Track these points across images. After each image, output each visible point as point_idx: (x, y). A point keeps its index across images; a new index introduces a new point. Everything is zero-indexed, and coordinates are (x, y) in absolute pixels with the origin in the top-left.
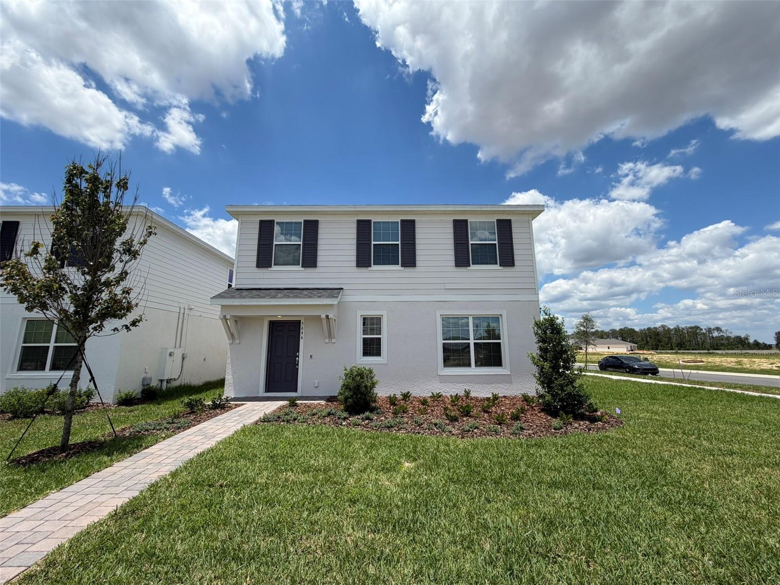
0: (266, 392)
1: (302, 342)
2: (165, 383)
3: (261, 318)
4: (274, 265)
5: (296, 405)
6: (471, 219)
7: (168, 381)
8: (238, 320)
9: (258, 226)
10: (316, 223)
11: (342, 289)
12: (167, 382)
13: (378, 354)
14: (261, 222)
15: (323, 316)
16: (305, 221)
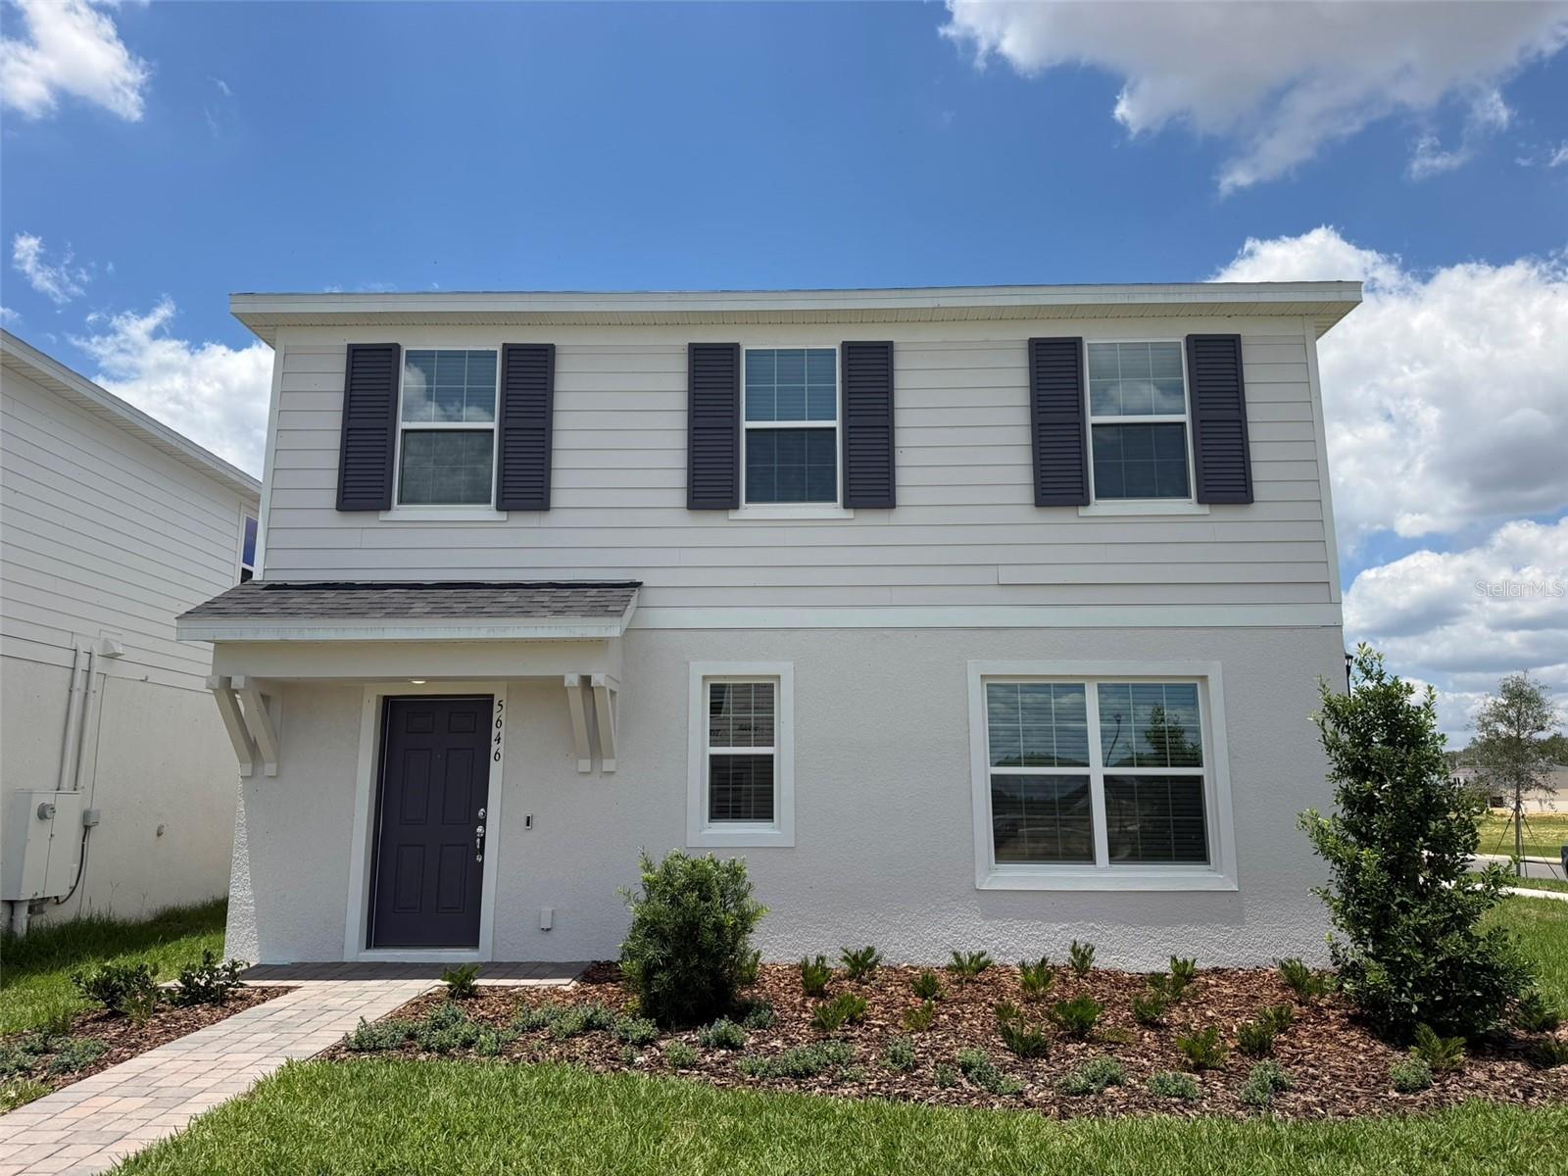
0: (368, 947)
1: (496, 769)
2: (22, 914)
3: (351, 688)
4: (400, 502)
5: (473, 993)
6: (1094, 337)
7: (36, 906)
8: (274, 694)
9: (340, 364)
10: (544, 355)
11: (638, 585)
12: (31, 910)
13: (765, 813)
14: (355, 352)
15: (572, 680)
16: (509, 350)
